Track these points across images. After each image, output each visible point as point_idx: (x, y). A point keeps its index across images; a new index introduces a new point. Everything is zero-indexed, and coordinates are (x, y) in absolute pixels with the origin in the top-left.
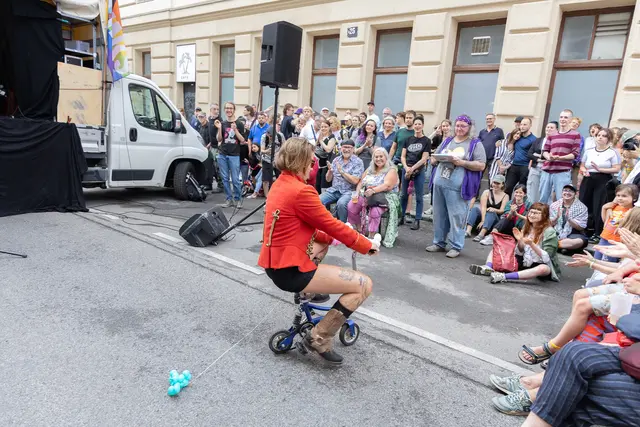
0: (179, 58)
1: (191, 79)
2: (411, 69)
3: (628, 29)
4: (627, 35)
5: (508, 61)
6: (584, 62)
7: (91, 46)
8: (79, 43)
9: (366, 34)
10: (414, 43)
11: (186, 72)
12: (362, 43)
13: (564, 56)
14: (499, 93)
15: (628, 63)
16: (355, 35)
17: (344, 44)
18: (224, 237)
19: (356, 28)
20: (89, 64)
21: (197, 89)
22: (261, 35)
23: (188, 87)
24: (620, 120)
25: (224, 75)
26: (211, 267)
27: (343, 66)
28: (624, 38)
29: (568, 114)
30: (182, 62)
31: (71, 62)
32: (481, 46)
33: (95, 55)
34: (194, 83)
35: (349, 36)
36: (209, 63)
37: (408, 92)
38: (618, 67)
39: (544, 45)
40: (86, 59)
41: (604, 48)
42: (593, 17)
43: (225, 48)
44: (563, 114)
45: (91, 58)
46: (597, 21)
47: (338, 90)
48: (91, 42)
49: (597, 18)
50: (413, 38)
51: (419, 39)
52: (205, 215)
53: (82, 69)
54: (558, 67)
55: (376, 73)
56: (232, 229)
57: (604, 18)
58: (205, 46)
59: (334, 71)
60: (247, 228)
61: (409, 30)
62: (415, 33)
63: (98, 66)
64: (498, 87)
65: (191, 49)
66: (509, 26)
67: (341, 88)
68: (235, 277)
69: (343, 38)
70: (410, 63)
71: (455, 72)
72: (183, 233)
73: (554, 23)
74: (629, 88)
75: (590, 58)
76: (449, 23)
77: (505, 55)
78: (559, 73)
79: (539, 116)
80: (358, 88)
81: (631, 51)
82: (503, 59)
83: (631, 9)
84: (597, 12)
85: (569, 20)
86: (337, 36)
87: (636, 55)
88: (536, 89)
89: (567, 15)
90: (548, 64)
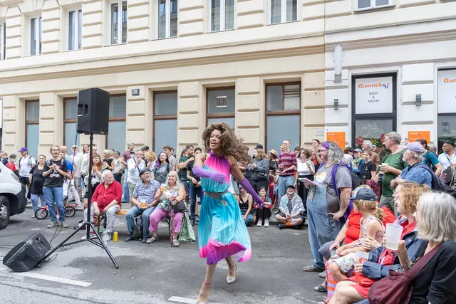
2: (179, 116)
3: (300, 94)
4: (300, 96)
5: (239, 111)
6: (280, 111)
9: (145, 94)
10: (179, 100)
12: (144, 100)
13: (270, 108)
14: (237, 130)
15: (304, 112)
16: (138, 94)
17: (129, 100)
18: (47, 259)
19: (138, 90)
21: (4, 134)
24: (306, 144)
25: (30, 122)
26: (40, 288)
27: (130, 115)
28: (299, 98)
29: (287, 142)
32: (222, 102)
34: (1, 129)
35: (133, 95)
36: (15, 113)
37: (179, 131)
38: (299, 114)
39: (258, 101)
41: (290, 104)
42: (281, 87)
43: (30, 103)
44: (285, 142)
46: (283, 90)
47: (127, 132)
49: (283, 87)
50: (178, 97)
51: (182, 97)
52: (30, 242)
54: (268, 115)
55: (154, 119)
57: (287, 87)
59: (124, 118)
61: (176, 91)
62: (179, 94)
64: (236, 127)
66: (238, 90)
67: (129, 130)
68: (67, 294)
69: (129, 96)
70: (178, 113)
71: (208, 117)
72: (8, 262)
73: (262, 89)
74: (306, 126)
75: (283, 109)
76: (201, 88)
77: (237, 107)
78: (269, 118)
79: (262, 143)
80: (143, 130)
81: (303, 106)
82: (236, 110)
83: (299, 83)
84: (282, 84)
85: (269, 88)
86: (124, 95)
87: (306, 108)
88: (258, 127)
89: (268, 85)
90: (262, 113)
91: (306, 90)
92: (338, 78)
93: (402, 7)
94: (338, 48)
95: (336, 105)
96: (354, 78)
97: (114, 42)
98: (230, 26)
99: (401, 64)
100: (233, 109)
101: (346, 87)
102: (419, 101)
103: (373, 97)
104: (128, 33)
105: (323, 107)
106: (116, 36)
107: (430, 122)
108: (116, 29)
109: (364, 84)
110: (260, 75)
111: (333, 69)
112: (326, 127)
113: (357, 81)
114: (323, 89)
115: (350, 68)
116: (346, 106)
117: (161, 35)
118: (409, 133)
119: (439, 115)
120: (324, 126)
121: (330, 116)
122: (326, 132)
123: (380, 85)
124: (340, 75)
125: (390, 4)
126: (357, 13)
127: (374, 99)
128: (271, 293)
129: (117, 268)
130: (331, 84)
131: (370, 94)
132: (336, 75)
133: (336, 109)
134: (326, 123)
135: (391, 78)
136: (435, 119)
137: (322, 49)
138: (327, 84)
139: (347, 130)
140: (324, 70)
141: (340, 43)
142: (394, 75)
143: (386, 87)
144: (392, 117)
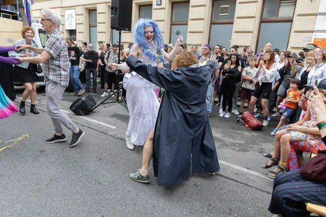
0: (66, 16)
1: (74, 28)
2: (190, 22)
3: (296, 2)
4: (295, 5)
5: (238, 18)
6: (274, 18)
7: (16, 8)
8: (9, 6)
9: (166, 4)
10: (191, 9)
11: (70, 24)
12: (164, 8)
13: (265, 16)
14: (234, 35)
15: (296, 19)
16: (161, 4)
17: (155, 9)
18: (94, 111)
20: (15, 18)
21: (77, 33)
22: (110, 4)
23: (72, 32)
24: (292, 48)
25: (92, 25)
28: (294, 6)
30: (68, 19)
31: (5, 16)
32: (224, 10)
33: (18, 13)
34: (75, 30)
35: (157, 5)
36: (83, 19)
37: (189, 35)
38: (291, 21)
40: (14, 15)
43: (91, 11)
45: (16, 15)
48: (15, 6)
50: (190, 6)
51: (193, 6)
52: (84, 98)
53: (11, 20)
54: (262, 21)
55: (171, 25)
56: (98, 106)
58: (81, 10)
60: (106, 105)
61: (188, 2)
62: (191, 4)
63: (20, 19)
64: (233, 32)
65: (72, 12)
68: (101, 130)
69: (154, 6)
70: (189, 19)
71: (212, 24)
72: (73, 108)
74: (295, 32)
75: (277, 17)
77: (236, 15)
78: (263, 24)
79: (253, 46)
81: (297, 12)
82: (235, 17)
86: (151, 5)
87: (299, 15)
88: (252, 32)
90: (257, 20)
105: (316, 15)
112: (314, 34)
120: (313, 32)
121: (321, 22)
122: (313, 38)
134: (315, 29)
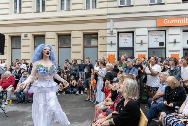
3: (98, 39)
4: (98, 40)
5: (73, 45)
6: (90, 46)
9: (30, 36)
12: (30, 39)
13: (85, 44)
15: (99, 46)
16: (27, 37)
17: (23, 39)
19: (27, 35)
27: (23, 46)
35: (25, 37)
38: (97, 47)
39: (81, 41)
41: (94, 43)
42: (90, 35)
47: (22, 54)
54: (84, 47)
57: (92, 36)
59: (20, 47)
61: (44, 36)
62: (46, 37)
64: (71, 52)
66: (72, 36)
67: (23, 53)
71: (59, 48)
73: (82, 36)
74: (100, 52)
75: (91, 45)
76: (56, 35)
77: (72, 44)
78: (85, 48)
79: (82, 59)
80: (30, 53)
81: (99, 43)
82: (71, 45)
83: (97, 34)
84: (91, 34)
85: (85, 36)
86: (20, 37)
87: (100, 44)
88: (80, 52)
89: (85, 35)
90: (82, 46)
91: (100, 37)
92: (112, 33)
93: (136, 6)
94: (112, 21)
95: (111, 44)
96: (119, 33)
97: (15, 13)
98: (69, 9)
99: (135, 28)
100: (70, 45)
101: (115, 36)
102: (142, 43)
103: (126, 41)
104: (22, 9)
105: (106, 44)
106: (17, 10)
107: (146, 51)
108: (17, 7)
109: (122, 36)
110: (81, 30)
111: (109, 29)
112: (108, 53)
113: (120, 34)
114: (107, 37)
115: (117, 29)
116: (115, 44)
117: (38, 11)
118: (138, 55)
119: (149, 48)
120: (107, 52)
121: (109, 48)
122: (108, 54)
123: (128, 36)
124: (113, 31)
125: (132, 5)
126: (120, 7)
127: (126, 42)
128: (77, 123)
129: (7, 117)
130: (109, 35)
131: (124, 39)
132: (111, 31)
133: (111, 45)
134: (108, 50)
135: (132, 33)
136: (147, 50)
137: (106, 21)
138: (108, 35)
139: (116, 54)
140: (107, 29)
141: (112, 19)
142: (133, 32)
143: (130, 37)
144: (132, 49)
